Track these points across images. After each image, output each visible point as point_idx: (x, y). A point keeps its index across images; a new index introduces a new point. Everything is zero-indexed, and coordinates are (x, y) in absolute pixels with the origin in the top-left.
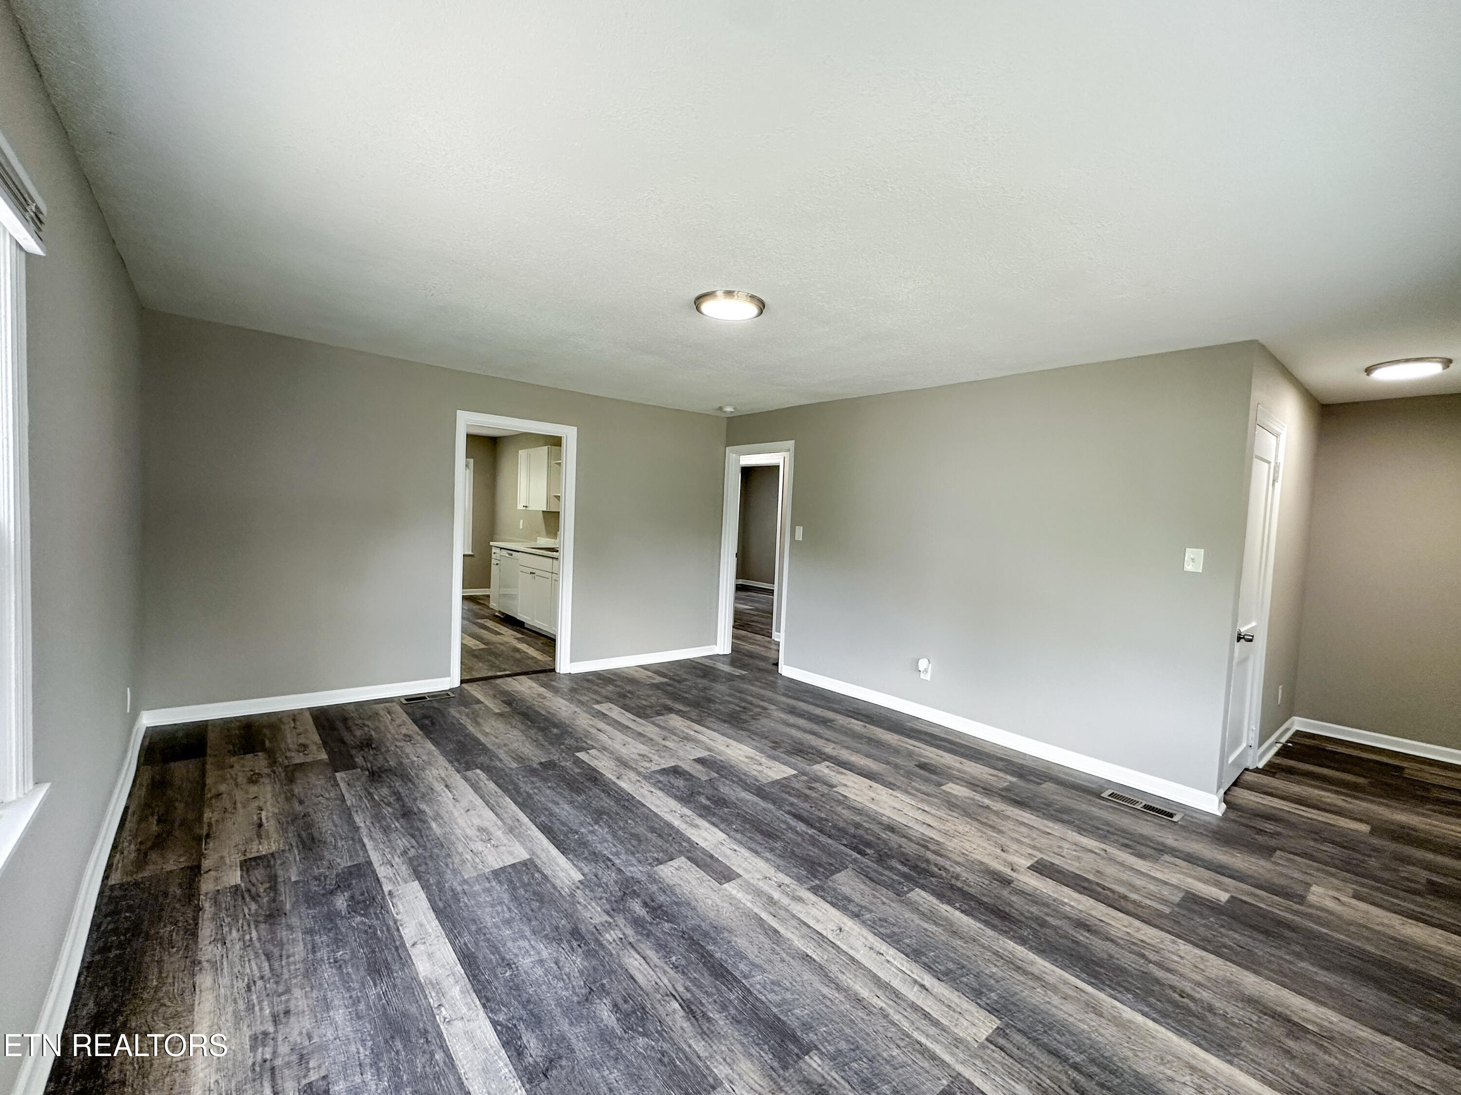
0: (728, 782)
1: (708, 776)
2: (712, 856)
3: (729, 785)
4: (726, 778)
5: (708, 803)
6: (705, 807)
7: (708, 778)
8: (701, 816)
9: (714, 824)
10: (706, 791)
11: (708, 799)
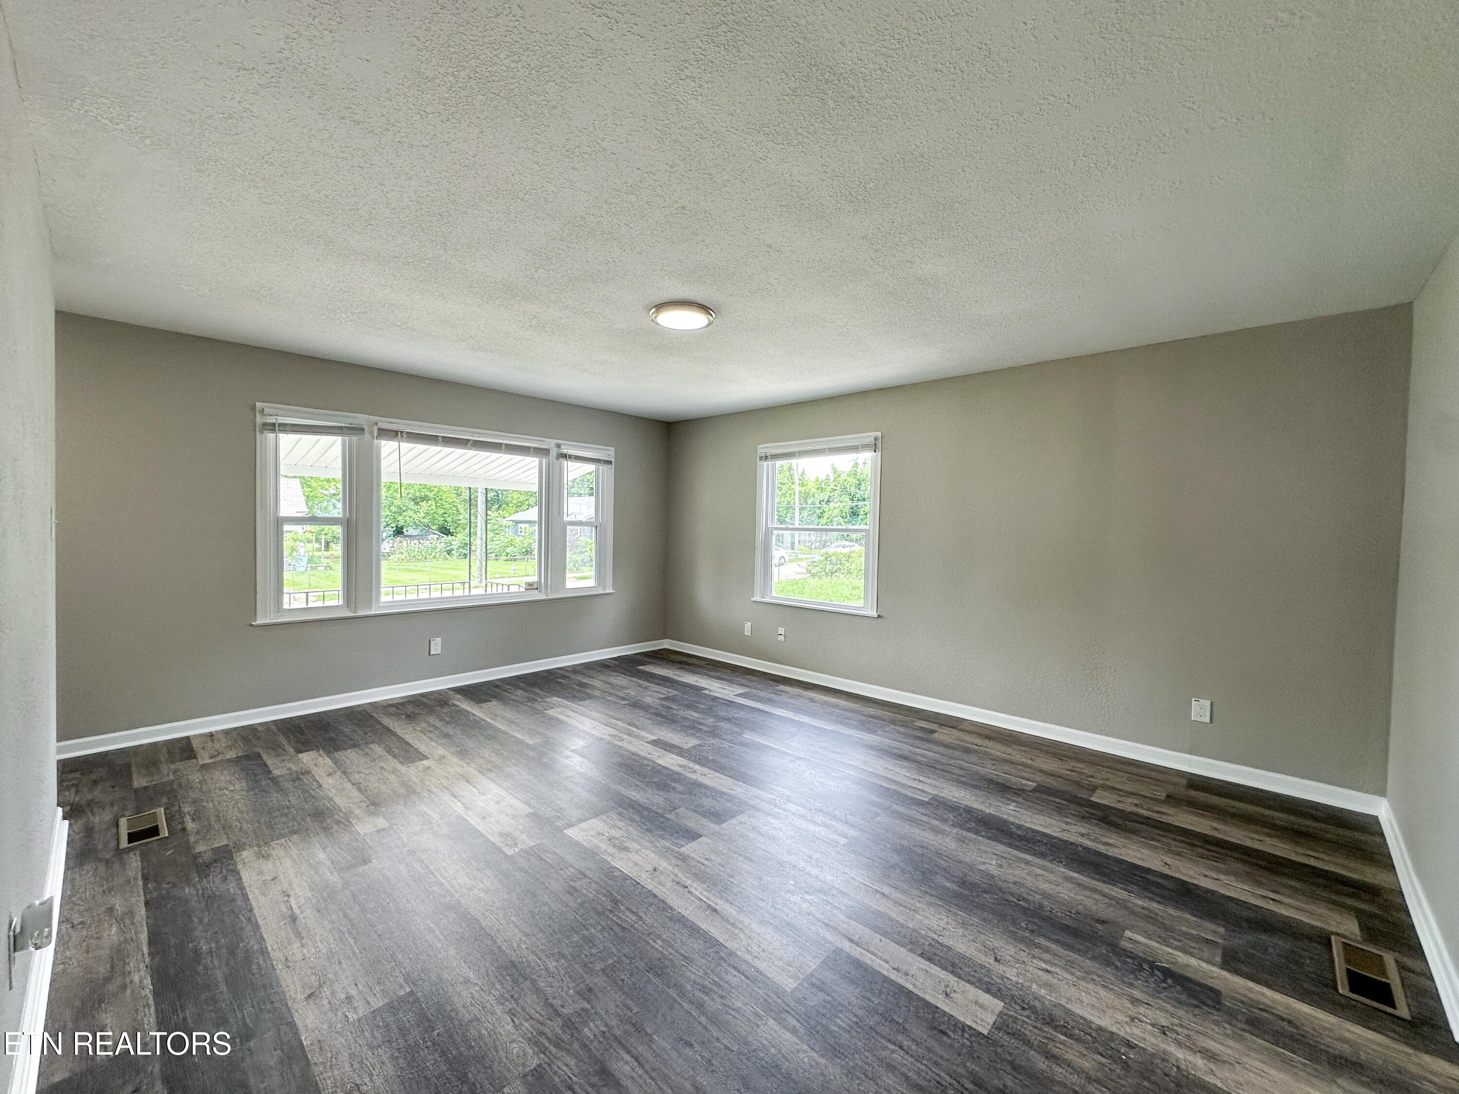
0: (654, 808)
1: (677, 814)
2: (666, 750)
3: (653, 805)
4: (656, 813)
5: (673, 785)
6: (674, 780)
7: (678, 811)
8: (678, 773)
9: (666, 768)
10: (677, 795)
11: (674, 788)
